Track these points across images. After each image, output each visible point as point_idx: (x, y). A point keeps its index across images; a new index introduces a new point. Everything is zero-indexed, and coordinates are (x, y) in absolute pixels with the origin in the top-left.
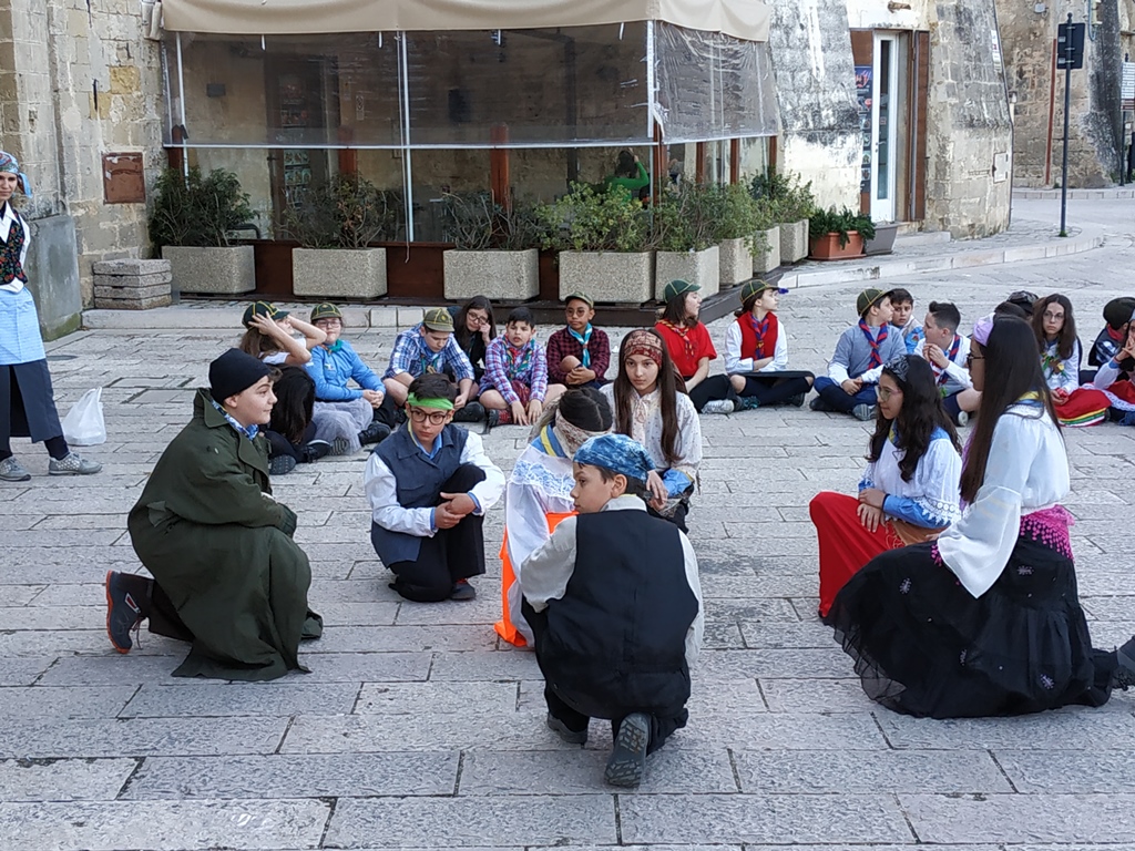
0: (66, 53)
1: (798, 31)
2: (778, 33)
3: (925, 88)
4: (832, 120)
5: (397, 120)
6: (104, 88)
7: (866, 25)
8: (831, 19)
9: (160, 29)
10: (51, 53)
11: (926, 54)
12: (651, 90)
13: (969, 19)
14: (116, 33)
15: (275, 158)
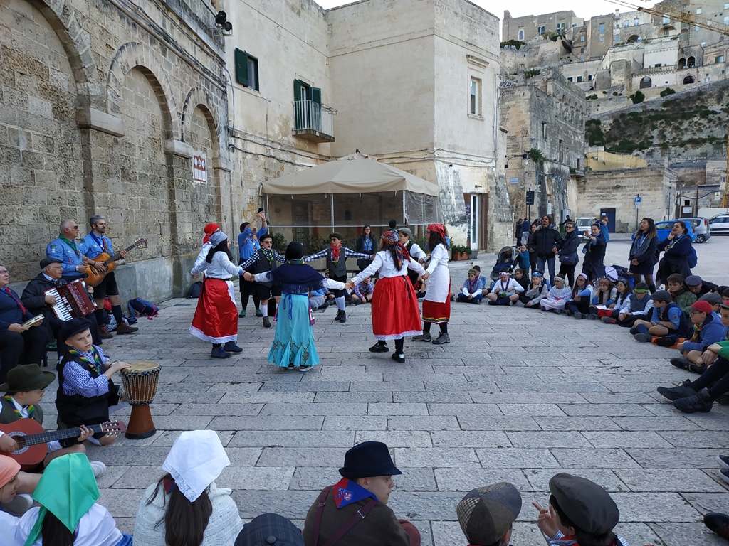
0: (235, 199)
1: (448, 194)
2: (442, 194)
3: (487, 210)
4: (458, 220)
5: (331, 219)
6: (246, 210)
7: (468, 192)
8: (458, 190)
9: (262, 193)
10: (231, 199)
11: (487, 200)
12: (404, 210)
13: (499, 190)
14: (249, 194)
15: (294, 230)
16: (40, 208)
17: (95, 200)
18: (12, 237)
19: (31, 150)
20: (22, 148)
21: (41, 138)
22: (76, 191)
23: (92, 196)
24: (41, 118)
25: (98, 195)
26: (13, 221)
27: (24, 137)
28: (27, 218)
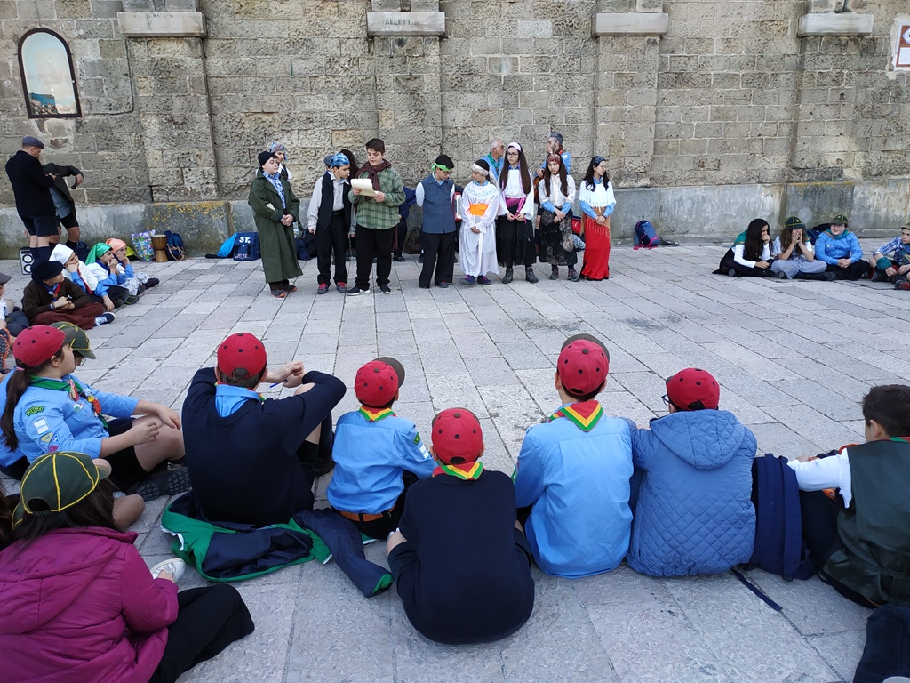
16: (523, 128)
19: (516, 74)
20: (504, 73)
21: (532, 60)
22: (581, 107)
24: (534, 40)
27: (509, 63)
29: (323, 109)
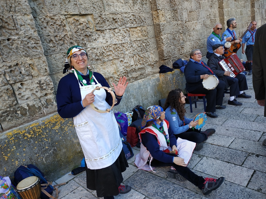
16: (203, 21)
17: (224, 13)
18: (194, 37)
22: (216, 10)
23: (223, 11)
25: (225, 10)
26: (194, 29)
28: (198, 27)
29: (123, 11)
